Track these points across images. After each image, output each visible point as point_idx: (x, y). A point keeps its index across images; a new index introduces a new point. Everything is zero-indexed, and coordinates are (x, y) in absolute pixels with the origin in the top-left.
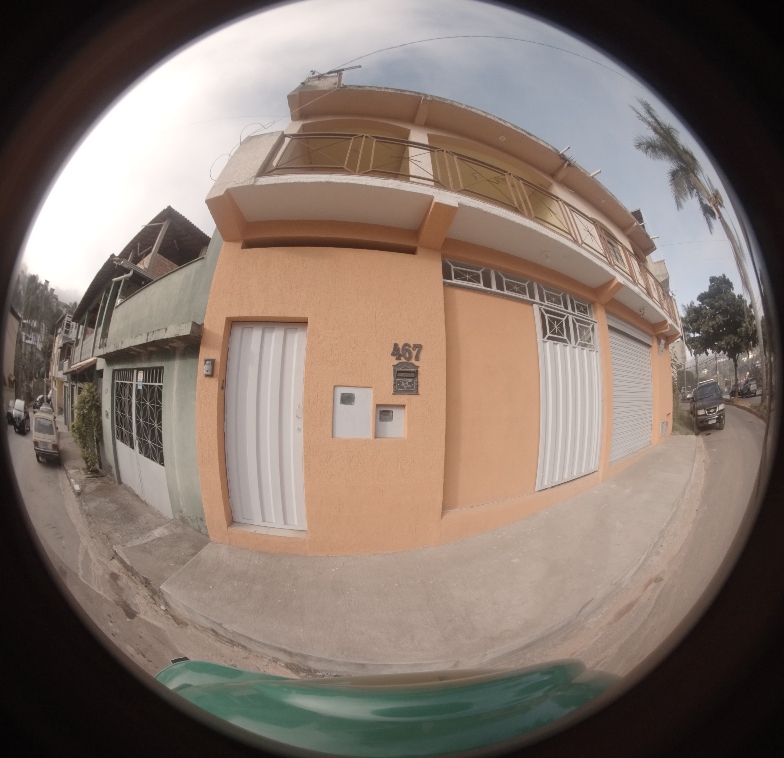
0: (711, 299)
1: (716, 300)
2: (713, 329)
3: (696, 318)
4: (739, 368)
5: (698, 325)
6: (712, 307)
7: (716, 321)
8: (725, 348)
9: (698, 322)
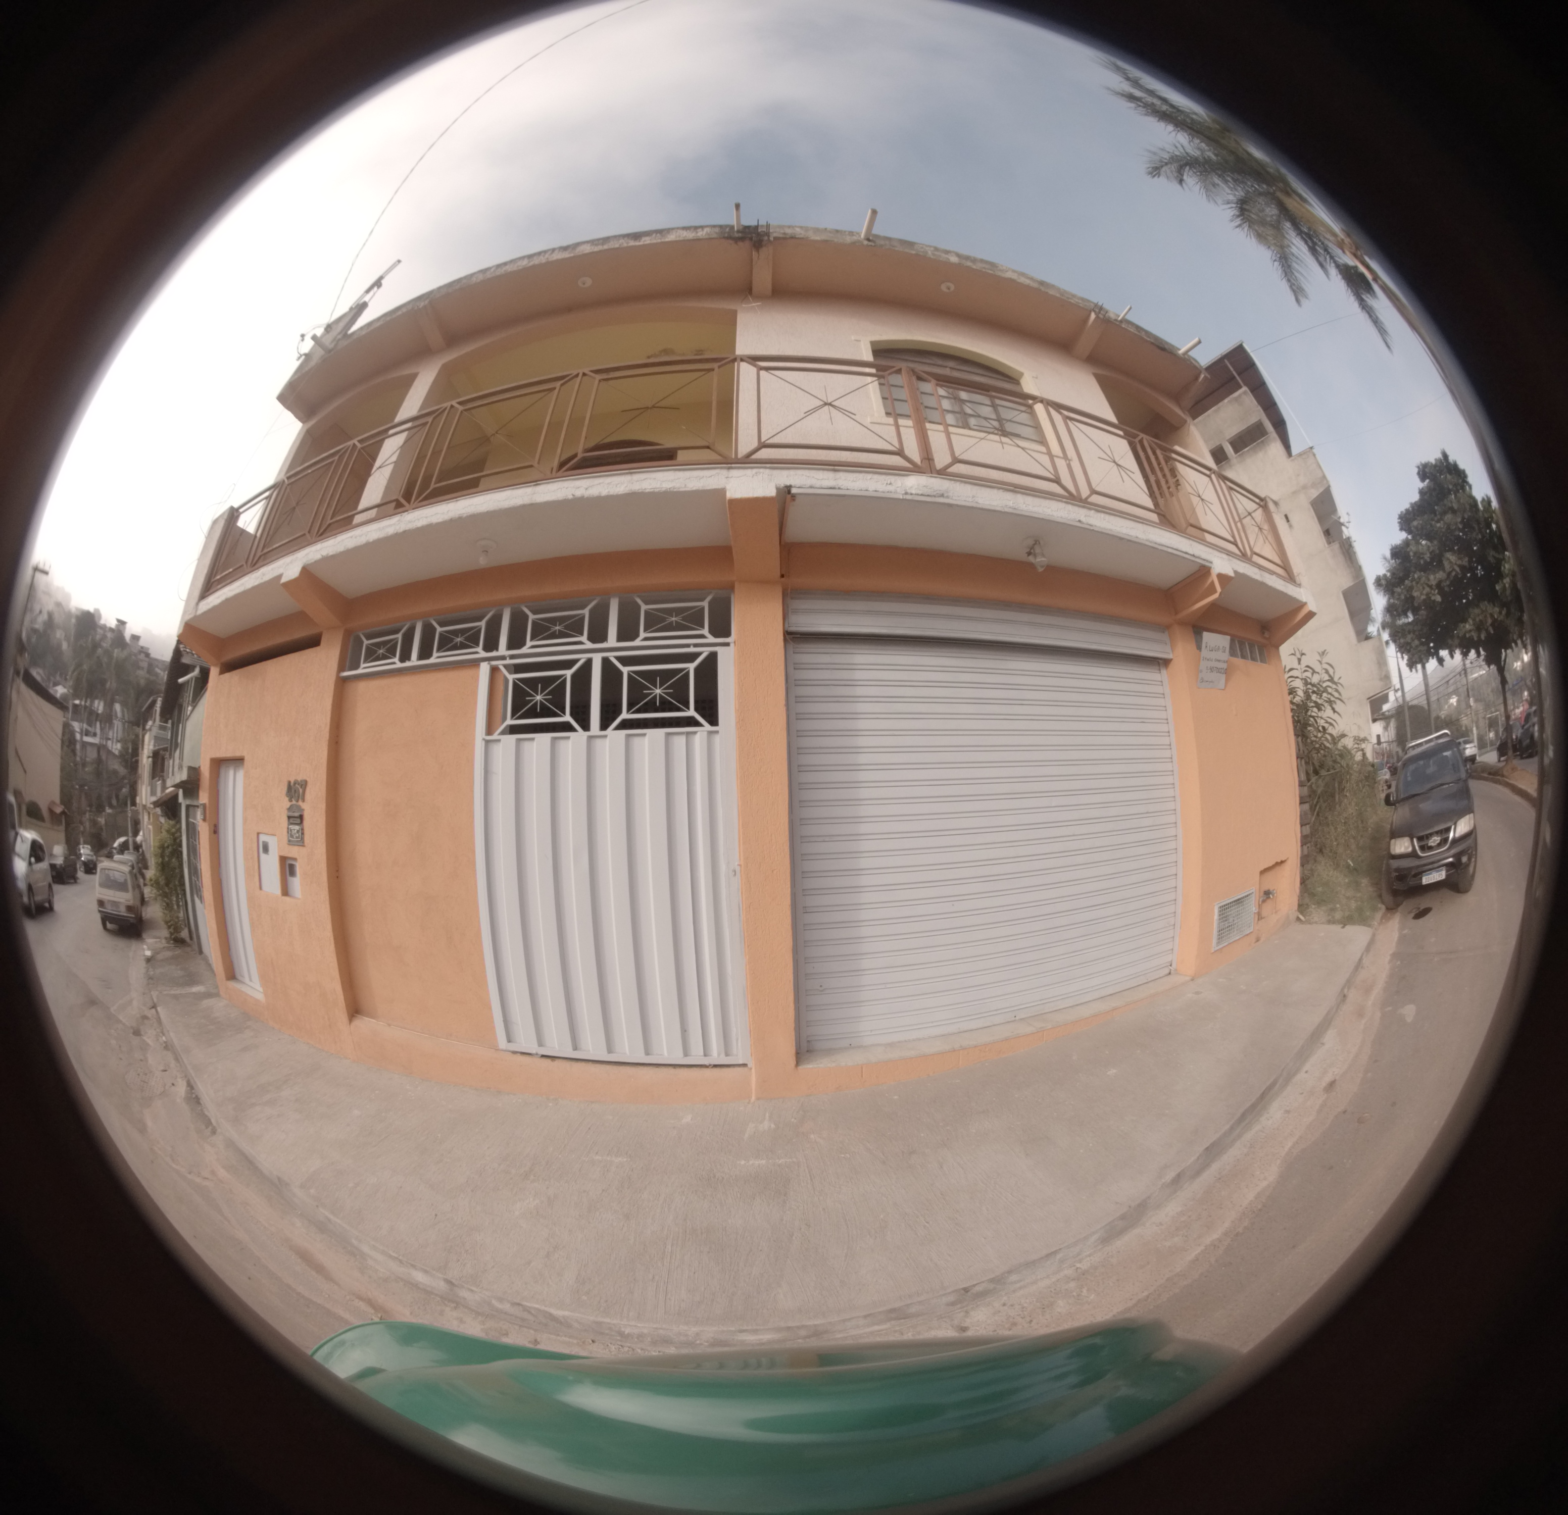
0: (1426, 516)
1: (1439, 517)
2: (1441, 592)
3: (1401, 575)
4: (1511, 686)
5: (1408, 591)
6: (1429, 538)
7: (1444, 570)
8: (1476, 639)
9: (1407, 582)
